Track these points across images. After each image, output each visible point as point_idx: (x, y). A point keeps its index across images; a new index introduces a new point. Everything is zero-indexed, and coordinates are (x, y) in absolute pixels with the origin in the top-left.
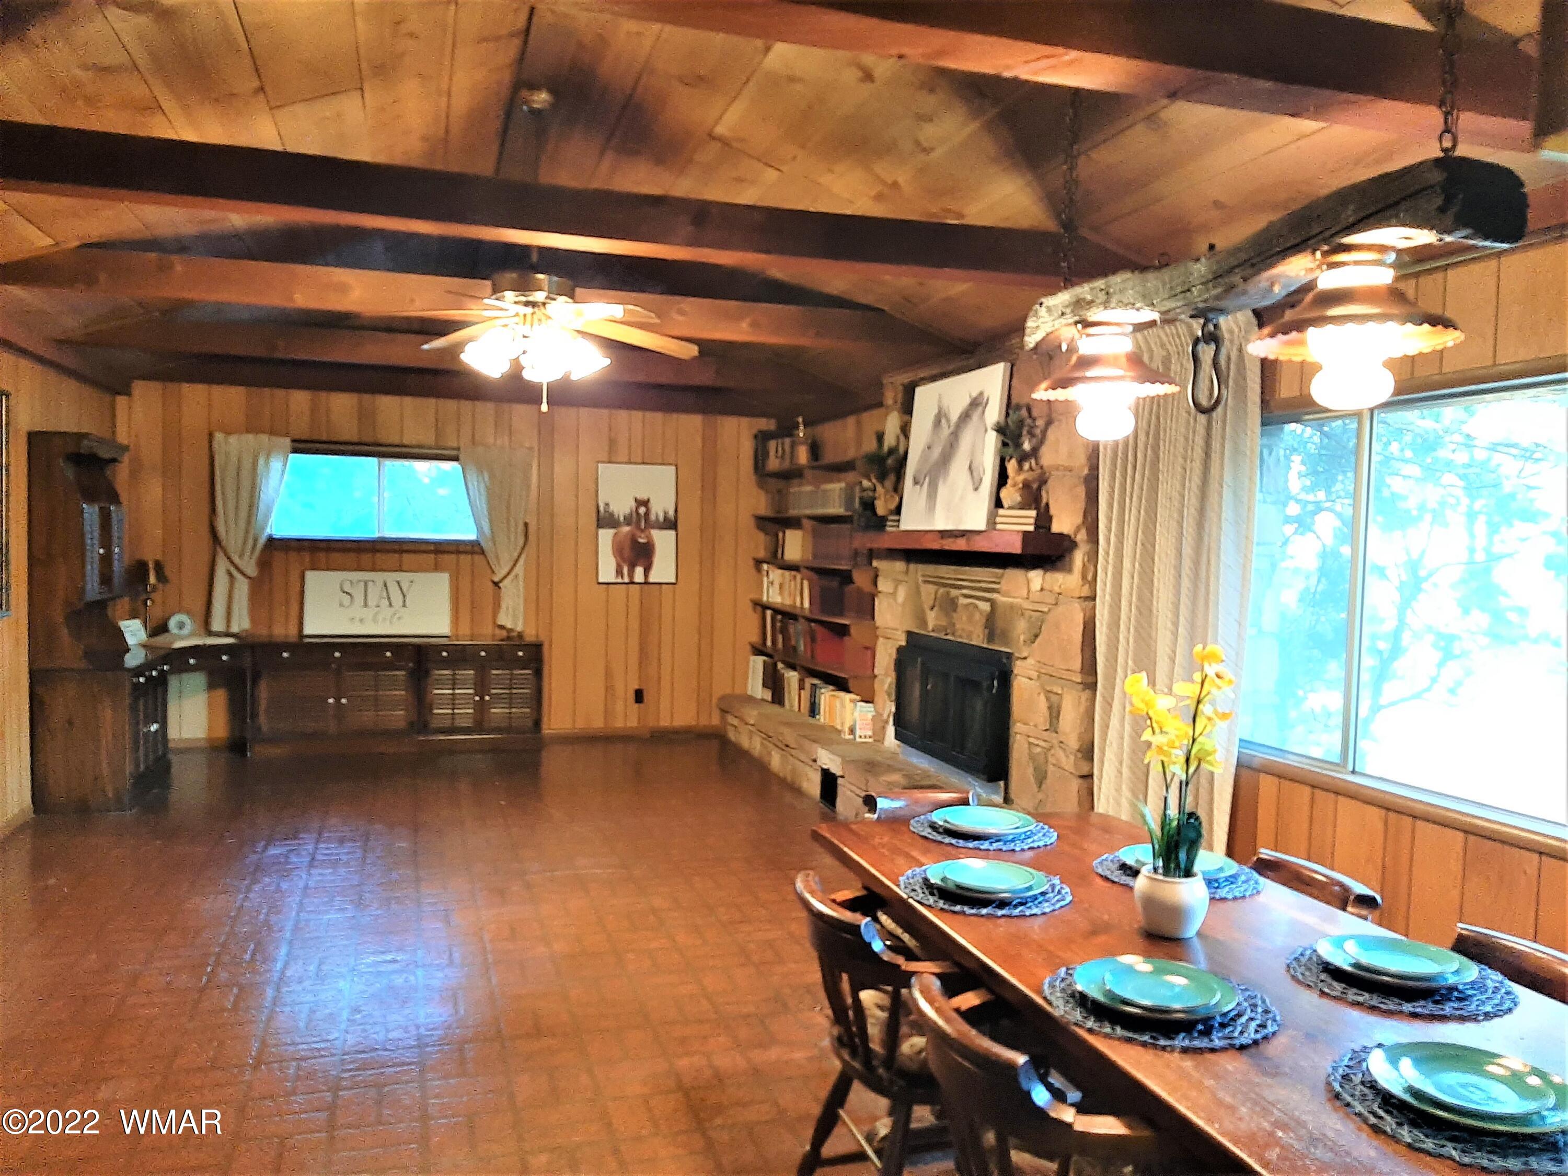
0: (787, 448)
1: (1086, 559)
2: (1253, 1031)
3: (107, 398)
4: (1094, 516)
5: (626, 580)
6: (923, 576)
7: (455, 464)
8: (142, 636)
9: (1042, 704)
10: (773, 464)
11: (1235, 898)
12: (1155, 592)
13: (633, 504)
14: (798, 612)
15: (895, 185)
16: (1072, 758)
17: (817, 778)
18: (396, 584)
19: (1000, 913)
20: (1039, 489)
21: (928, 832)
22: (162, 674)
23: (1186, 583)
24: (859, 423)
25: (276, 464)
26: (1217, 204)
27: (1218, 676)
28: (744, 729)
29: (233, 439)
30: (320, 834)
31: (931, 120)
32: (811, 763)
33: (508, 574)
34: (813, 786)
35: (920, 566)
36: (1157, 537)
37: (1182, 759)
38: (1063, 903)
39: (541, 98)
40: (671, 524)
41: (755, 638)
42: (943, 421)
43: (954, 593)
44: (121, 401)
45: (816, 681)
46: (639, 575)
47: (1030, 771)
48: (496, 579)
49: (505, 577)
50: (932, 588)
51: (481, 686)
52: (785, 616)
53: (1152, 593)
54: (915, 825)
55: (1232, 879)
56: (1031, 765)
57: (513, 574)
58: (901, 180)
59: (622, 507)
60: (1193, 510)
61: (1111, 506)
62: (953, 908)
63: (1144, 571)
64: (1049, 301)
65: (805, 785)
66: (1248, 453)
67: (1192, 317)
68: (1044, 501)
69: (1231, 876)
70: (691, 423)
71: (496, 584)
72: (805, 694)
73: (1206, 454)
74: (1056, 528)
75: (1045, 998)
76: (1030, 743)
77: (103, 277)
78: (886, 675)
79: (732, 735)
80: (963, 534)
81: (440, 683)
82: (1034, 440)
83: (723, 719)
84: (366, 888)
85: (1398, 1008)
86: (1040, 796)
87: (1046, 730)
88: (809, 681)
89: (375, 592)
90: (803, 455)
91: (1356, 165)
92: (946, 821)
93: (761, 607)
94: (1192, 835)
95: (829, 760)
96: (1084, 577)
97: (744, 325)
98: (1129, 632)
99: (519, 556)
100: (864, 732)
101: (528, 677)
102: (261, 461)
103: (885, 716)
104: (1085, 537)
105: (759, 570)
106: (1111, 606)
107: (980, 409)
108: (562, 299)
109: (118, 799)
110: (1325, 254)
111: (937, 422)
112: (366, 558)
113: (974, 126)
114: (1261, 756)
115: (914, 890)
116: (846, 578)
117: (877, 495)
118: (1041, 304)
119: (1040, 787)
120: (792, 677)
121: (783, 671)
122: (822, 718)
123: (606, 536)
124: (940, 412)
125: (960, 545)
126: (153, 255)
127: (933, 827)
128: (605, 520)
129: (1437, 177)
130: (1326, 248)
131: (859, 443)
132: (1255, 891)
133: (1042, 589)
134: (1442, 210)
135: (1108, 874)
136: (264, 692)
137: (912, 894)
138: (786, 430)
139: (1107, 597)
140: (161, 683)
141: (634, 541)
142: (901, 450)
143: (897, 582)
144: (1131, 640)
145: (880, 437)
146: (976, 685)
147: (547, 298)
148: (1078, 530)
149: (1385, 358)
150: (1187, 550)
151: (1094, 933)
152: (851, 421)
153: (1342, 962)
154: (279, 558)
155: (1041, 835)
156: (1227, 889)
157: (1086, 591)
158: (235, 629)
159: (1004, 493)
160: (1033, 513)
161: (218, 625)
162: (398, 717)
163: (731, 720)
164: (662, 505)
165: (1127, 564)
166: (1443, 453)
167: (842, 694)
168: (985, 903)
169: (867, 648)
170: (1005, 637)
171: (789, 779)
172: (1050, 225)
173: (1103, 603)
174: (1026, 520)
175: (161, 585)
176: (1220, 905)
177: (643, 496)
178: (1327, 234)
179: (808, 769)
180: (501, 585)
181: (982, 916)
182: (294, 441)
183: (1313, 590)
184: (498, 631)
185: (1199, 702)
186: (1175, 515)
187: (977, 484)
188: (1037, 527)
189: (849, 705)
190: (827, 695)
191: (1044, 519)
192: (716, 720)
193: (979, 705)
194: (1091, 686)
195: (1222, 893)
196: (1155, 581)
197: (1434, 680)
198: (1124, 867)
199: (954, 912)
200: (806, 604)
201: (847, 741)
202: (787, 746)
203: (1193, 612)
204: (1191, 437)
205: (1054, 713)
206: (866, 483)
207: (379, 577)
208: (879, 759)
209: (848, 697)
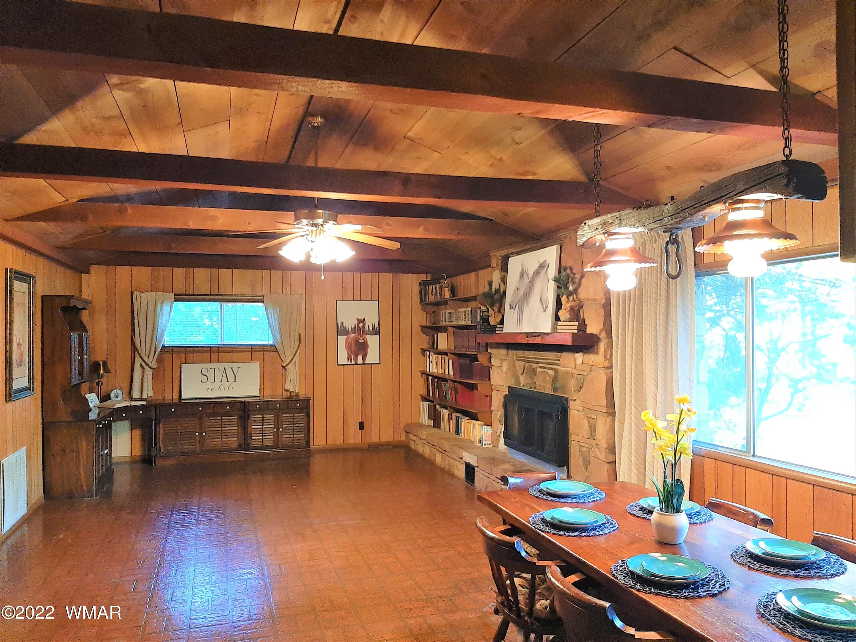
0: (438, 289)
1: (606, 348)
2: (718, 587)
3: (77, 275)
4: (609, 324)
5: (353, 363)
6: (516, 357)
7: (261, 304)
8: (97, 402)
9: (586, 424)
10: (431, 298)
11: (701, 523)
12: (644, 364)
13: (356, 322)
14: (447, 377)
15: (501, 159)
16: (604, 453)
17: (463, 468)
18: (231, 369)
19: (583, 534)
20: (579, 310)
21: (538, 494)
22: (109, 421)
23: (660, 359)
24: (477, 275)
25: (166, 307)
26: (668, 168)
27: (689, 411)
28: (420, 443)
29: (143, 295)
30: (199, 507)
31: (521, 129)
32: (459, 460)
33: (291, 361)
34: (461, 472)
35: (514, 352)
36: (644, 335)
37: (672, 453)
38: (614, 528)
39: (318, 121)
40: (376, 332)
41: (423, 392)
42: (525, 275)
43: (534, 366)
44: (84, 276)
45: (458, 415)
46: (360, 360)
47: (581, 460)
48: (284, 365)
49: (289, 363)
50: (522, 363)
51: (277, 424)
52: (440, 379)
53: (642, 364)
54: (531, 491)
55: (698, 513)
56: (581, 456)
57: (293, 361)
58: (504, 157)
59: (350, 323)
60: (662, 321)
61: (618, 319)
62: (559, 533)
63: (638, 353)
64: (589, 222)
65: (456, 472)
66: (689, 291)
67: (664, 232)
68: (582, 317)
69: (697, 512)
70: (387, 278)
71: (284, 367)
72: (453, 422)
73: (667, 292)
74: (589, 331)
75: (614, 576)
76: (580, 445)
77: (90, 216)
78: (498, 411)
79: (412, 446)
80: (539, 335)
81: (255, 422)
82: (575, 285)
83: (407, 438)
84: (229, 535)
85: (787, 573)
86: (587, 474)
87: (589, 438)
88: (454, 415)
89: (219, 374)
90: (447, 293)
91: (738, 149)
92: (548, 488)
93: (426, 375)
94: (679, 491)
95: (469, 458)
96: (605, 357)
97: (421, 230)
98: (631, 386)
99: (296, 352)
100: (487, 442)
101: (303, 417)
102: (159, 306)
103: (498, 433)
104: (605, 336)
105: (424, 355)
106: (620, 371)
107: (545, 269)
108: (331, 222)
109: (89, 491)
110: (730, 204)
111: (522, 276)
112: (214, 356)
113: (543, 132)
114: (705, 449)
115: (538, 524)
116: (474, 358)
117: (490, 315)
118: (585, 224)
119: (587, 469)
120: (445, 413)
121: (439, 410)
122: (463, 435)
123: (342, 339)
124: (522, 271)
125: (538, 340)
126: (117, 204)
127: (541, 491)
128: (341, 331)
129: (783, 169)
130: (731, 201)
131: (477, 287)
132: (710, 519)
133: (583, 363)
134: (787, 185)
135: (635, 513)
136: (161, 429)
137: (538, 526)
138: (436, 280)
139: (619, 367)
140: (109, 427)
141: (357, 341)
142: (502, 291)
143: (502, 360)
144: (633, 390)
145: (490, 284)
146: (550, 415)
147: (323, 222)
148: (601, 331)
149: (762, 252)
150: (660, 342)
151: (632, 543)
152: (473, 275)
153: (758, 552)
154: (168, 357)
155: (597, 494)
156: (696, 518)
157: (607, 364)
158: (145, 396)
159: (560, 313)
160: (577, 323)
161: (136, 394)
162: (233, 442)
163: (412, 437)
164: (372, 321)
165: (628, 349)
166: (788, 284)
167: (473, 421)
168: (576, 530)
169: (487, 396)
170: (564, 388)
171: (447, 468)
172: (582, 178)
173: (617, 371)
174: (573, 327)
175: (106, 374)
176: (694, 527)
177: (361, 317)
178: (731, 194)
179: (457, 463)
180: (286, 368)
181: (575, 536)
182: (175, 295)
183: (722, 357)
184: (285, 393)
185: (679, 424)
186: (653, 324)
187: (545, 308)
188: (579, 330)
189: (478, 428)
190: (465, 422)
191: (583, 326)
192: (403, 438)
193: (551, 426)
194: (613, 414)
195: (694, 520)
196: (644, 358)
197: (790, 404)
198: (642, 509)
199: (560, 535)
200: (451, 373)
201: (478, 447)
202: (445, 451)
203: (665, 374)
204: (659, 283)
205: (593, 429)
206: (483, 308)
207: (222, 366)
208: (497, 456)
209: (477, 423)
